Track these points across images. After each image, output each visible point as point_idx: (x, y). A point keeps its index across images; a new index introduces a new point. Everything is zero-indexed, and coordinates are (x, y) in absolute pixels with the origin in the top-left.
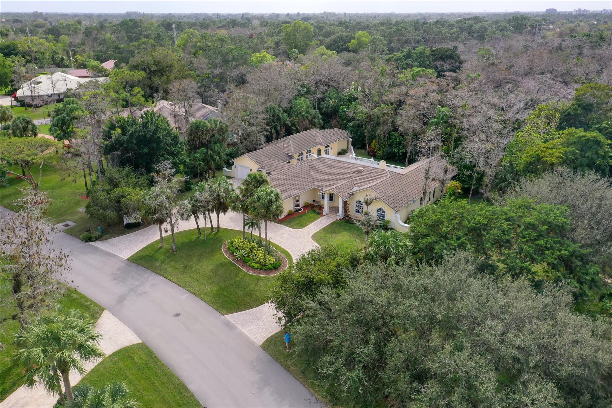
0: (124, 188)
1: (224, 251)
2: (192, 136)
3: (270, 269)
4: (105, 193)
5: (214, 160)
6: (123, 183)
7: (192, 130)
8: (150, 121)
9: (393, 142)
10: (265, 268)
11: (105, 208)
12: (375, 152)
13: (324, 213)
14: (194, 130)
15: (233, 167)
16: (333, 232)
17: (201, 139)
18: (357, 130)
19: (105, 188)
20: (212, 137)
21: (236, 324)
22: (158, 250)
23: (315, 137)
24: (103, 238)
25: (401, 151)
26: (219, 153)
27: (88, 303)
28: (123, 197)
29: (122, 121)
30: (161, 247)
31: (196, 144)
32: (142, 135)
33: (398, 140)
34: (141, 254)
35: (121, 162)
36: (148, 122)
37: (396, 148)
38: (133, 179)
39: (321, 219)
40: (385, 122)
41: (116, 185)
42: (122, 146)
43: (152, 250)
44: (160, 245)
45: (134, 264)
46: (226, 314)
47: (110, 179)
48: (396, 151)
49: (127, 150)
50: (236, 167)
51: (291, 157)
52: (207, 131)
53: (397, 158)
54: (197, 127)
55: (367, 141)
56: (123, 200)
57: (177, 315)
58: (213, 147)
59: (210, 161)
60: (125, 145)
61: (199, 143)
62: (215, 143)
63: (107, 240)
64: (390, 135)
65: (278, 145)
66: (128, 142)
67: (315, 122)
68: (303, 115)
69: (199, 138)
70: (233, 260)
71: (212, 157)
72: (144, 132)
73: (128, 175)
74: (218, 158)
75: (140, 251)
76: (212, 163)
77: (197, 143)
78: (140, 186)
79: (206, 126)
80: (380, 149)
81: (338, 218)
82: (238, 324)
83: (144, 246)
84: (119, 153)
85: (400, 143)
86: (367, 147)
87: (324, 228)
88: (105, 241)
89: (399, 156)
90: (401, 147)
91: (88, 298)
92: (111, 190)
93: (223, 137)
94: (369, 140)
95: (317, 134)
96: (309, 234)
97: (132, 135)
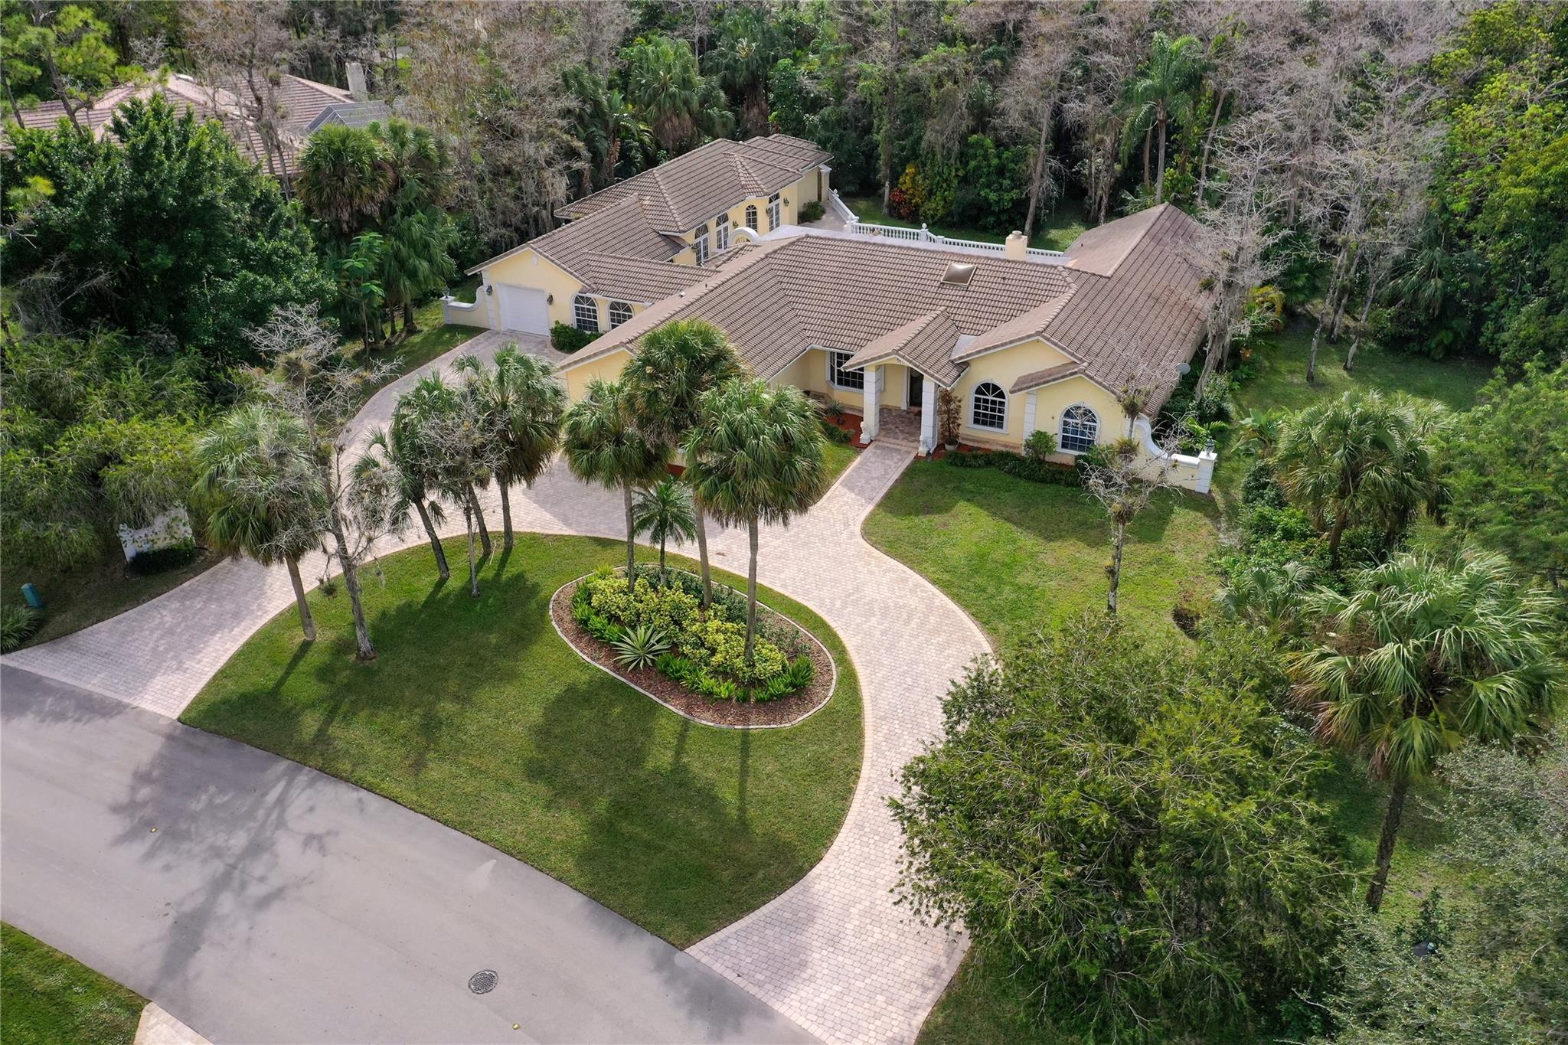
0: (110, 425)
1: (565, 631)
2: (320, 191)
3: (782, 697)
4: (26, 452)
5: (413, 274)
6: (98, 402)
7: (317, 167)
8: (161, 140)
9: (978, 168)
10: (755, 694)
11: (37, 514)
12: (917, 206)
13: (864, 438)
14: (327, 168)
15: (480, 291)
16: (929, 509)
17: (357, 201)
18: (841, 137)
19: (20, 428)
20: (394, 190)
21: (753, 990)
22: (297, 658)
23: (732, 169)
24: (49, 629)
25: (1006, 197)
26: (427, 246)
27: (56, 981)
28: (107, 459)
29: (38, 146)
30: (306, 646)
31: (338, 220)
32: (141, 200)
33: (995, 161)
34: (231, 687)
35: (66, 311)
36: (152, 143)
37: (989, 186)
38: (132, 380)
39: (859, 459)
40: (946, 103)
41: (67, 415)
42: (59, 250)
43: (275, 664)
44: (300, 637)
45: (218, 740)
46: (689, 942)
47: (34, 386)
48: (993, 196)
49: (85, 261)
50: (490, 290)
51: (674, 243)
52: (377, 166)
53: (991, 219)
54: (338, 154)
55: (883, 172)
56: (111, 473)
57: (484, 982)
58: (404, 225)
59: (397, 280)
60: (77, 246)
61: (351, 215)
62: (409, 211)
63: (71, 638)
64: (967, 145)
65: (624, 202)
66: (85, 228)
67: (710, 118)
68: (672, 96)
69: (351, 197)
70: (617, 670)
71: (402, 263)
72: (149, 186)
73: (110, 367)
74: (425, 264)
75: (223, 674)
76: (405, 283)
77: (345, 216)
78: (170, 409)
79: (370, 151)
80: (931, 193)
81: (922, 450)
82: (760, 985)
83: (233, 647)
84: (54, 277)
85: (1001, 171)
86: (887, 191)
87: (888, 496)
88: (62, 644)
89: (1003, 211)
90: (1006, 182)
91: (50, 953)
92: (50, 436)
93: (432, 187)
94: (892, 168)
95: (737, 157)
96: (847, 525)
97: (95, 201)
